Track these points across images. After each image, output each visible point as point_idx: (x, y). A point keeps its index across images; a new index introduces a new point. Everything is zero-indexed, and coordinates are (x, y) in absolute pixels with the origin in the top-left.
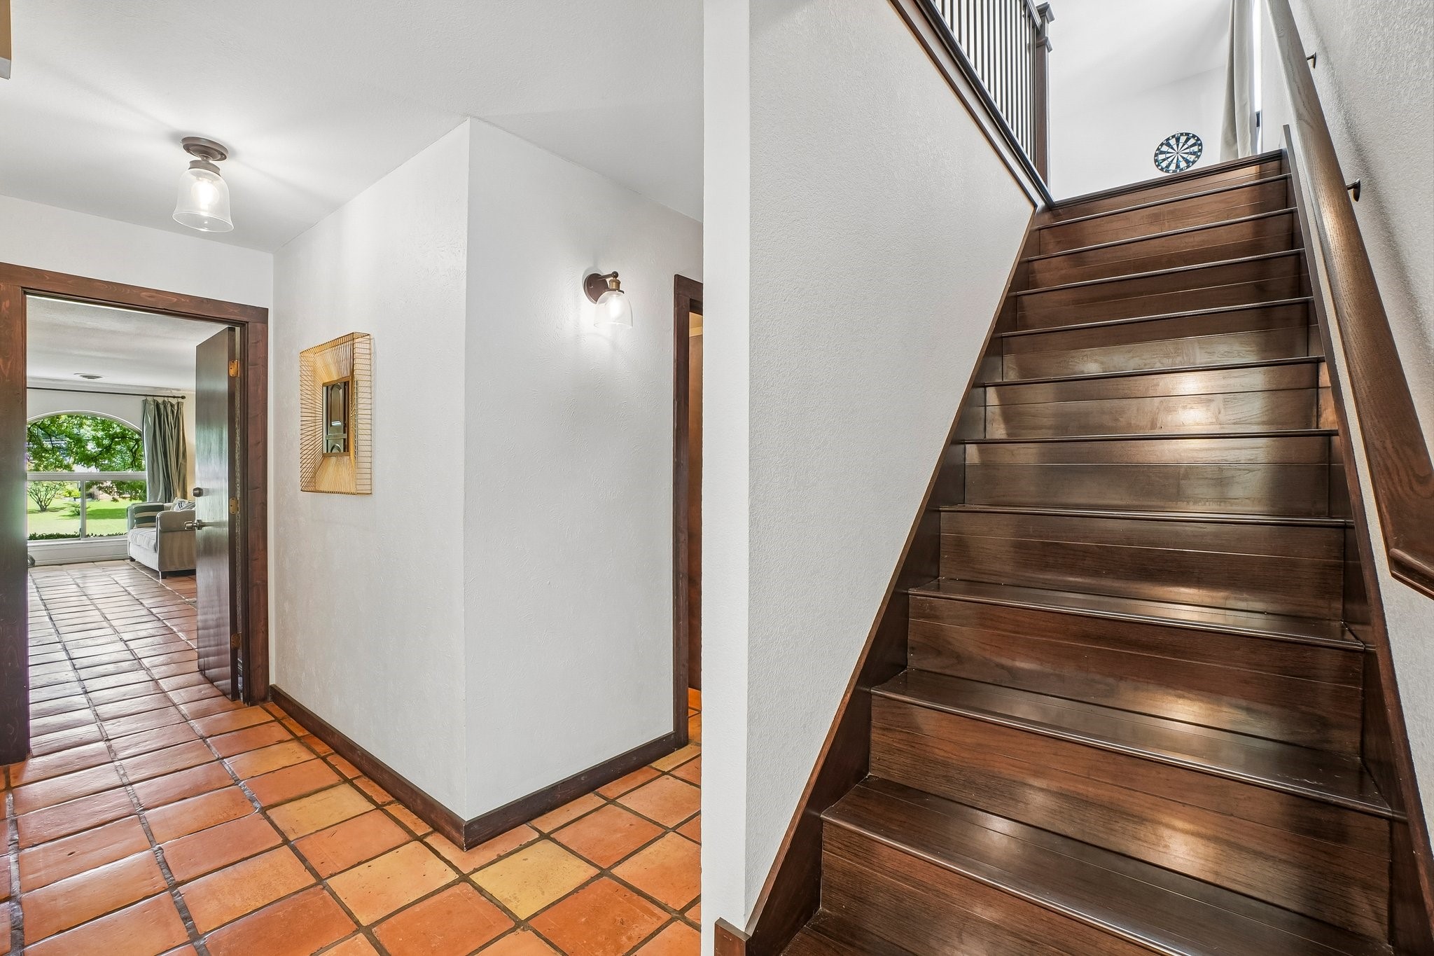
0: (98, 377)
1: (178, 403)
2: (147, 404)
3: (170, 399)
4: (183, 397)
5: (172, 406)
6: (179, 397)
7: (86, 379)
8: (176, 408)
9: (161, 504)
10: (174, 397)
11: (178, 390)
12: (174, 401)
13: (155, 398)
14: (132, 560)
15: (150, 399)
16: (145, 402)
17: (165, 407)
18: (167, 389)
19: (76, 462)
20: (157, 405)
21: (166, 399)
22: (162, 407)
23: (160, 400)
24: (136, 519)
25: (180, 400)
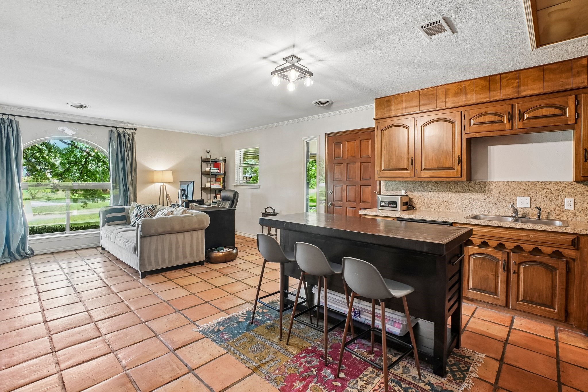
0: (84, 107)
1: (132, 133)
2: (112, 133)
3: (127, 130)
4: (135, 129)
5: (129, 135)
6: (132, 129)
7: (75, 109)
8: (131, 136)
9: (122, 207)
10: (129, 129)
11: (132, 124)
12: (130, 132)
13: (118, 129)
14: (103, 249)
15: (114, 129)
16: (111, 132)
17: (124, 136)
18: (125, 123)
19: (53, 176)
20: (119, 134)
21: (125, 130)
22: (122, 135)
23: (121, 130)
24: (107, 218)
25: (133, 131)
